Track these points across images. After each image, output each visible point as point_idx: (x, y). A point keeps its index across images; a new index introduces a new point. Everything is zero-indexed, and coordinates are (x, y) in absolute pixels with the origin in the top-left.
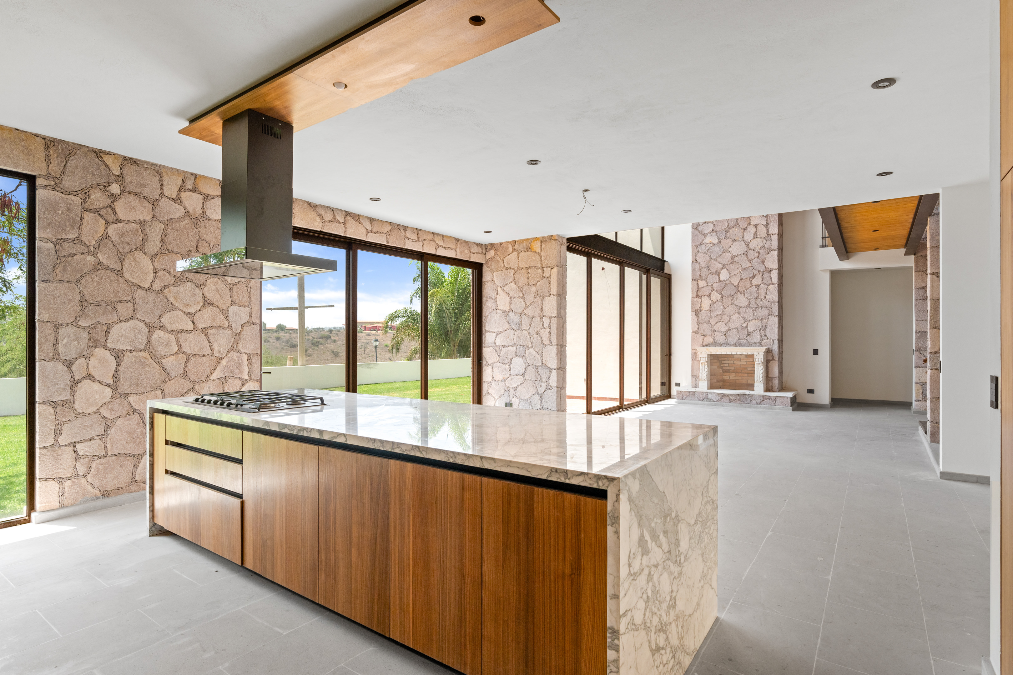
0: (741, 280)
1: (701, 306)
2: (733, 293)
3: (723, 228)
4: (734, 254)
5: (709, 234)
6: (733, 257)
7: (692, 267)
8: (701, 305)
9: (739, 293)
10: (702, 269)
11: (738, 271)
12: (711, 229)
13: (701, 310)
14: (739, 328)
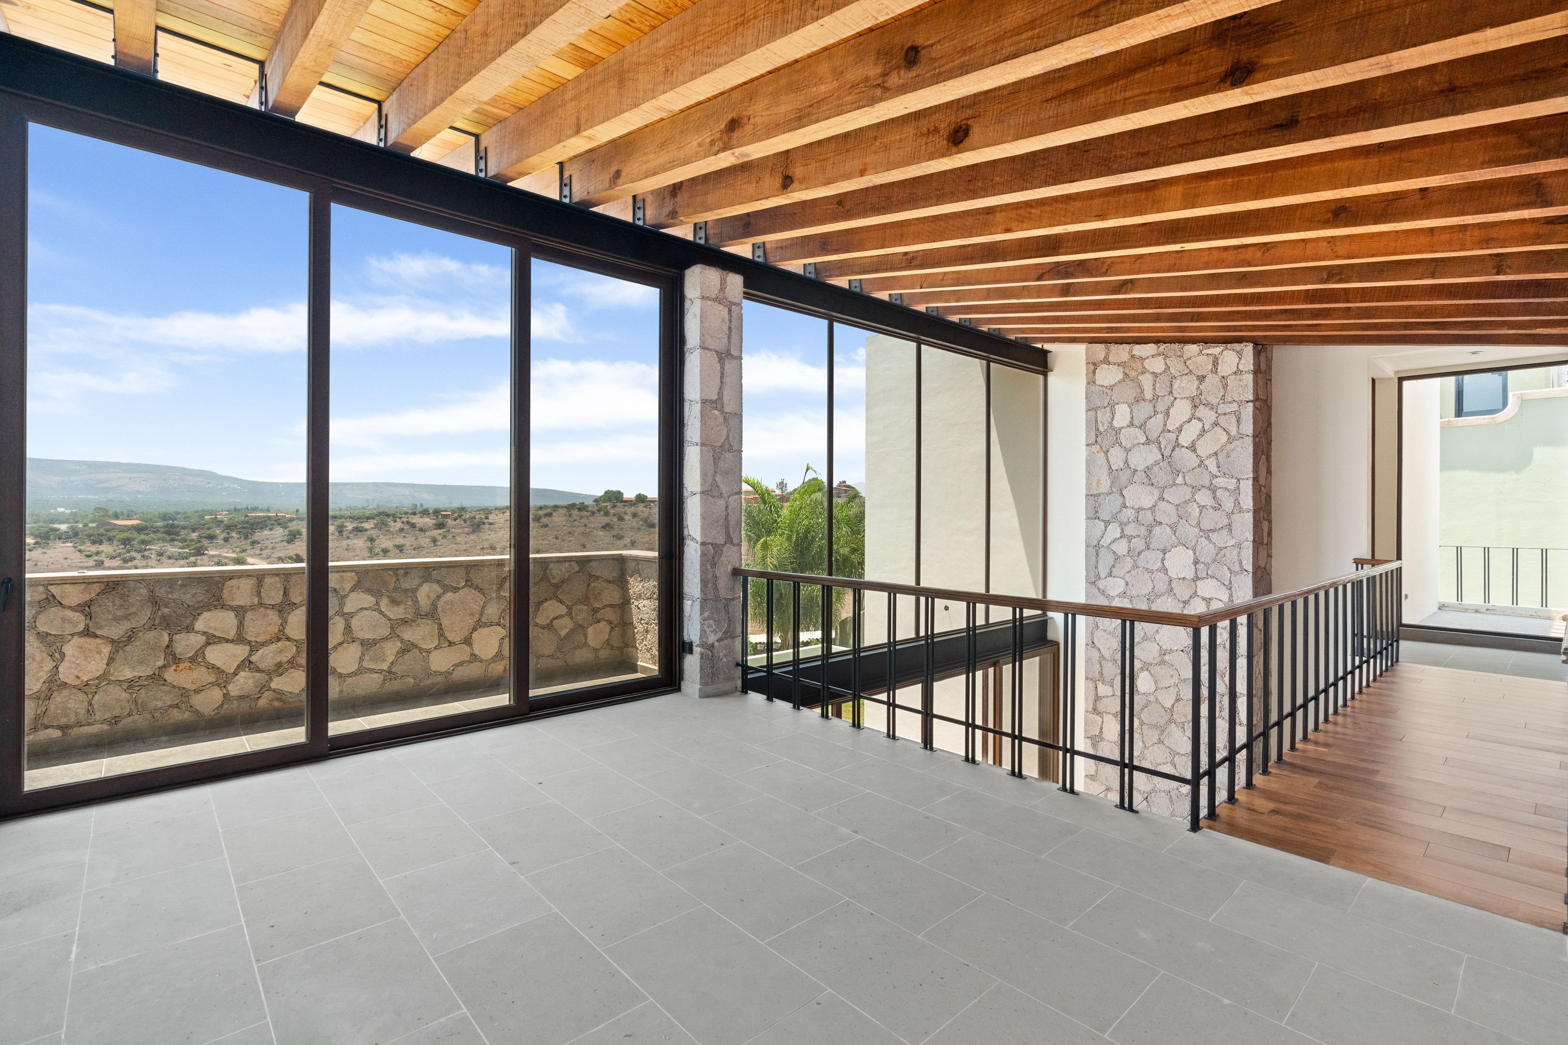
0: (1177, 700)
1: (1101, 732)
2: (1162, 722)
3: (1144, 593)
4: (1164, 648)
5: (1117, 599)
6: (1163, 653)
7: (1086, 654)
8: (1101, 728)
9: (1173, 726)
10: (1103, 662)
11: (1172, 681)
12: (1121, 590)
13: (1102, 739)
14: (1172, 794)
